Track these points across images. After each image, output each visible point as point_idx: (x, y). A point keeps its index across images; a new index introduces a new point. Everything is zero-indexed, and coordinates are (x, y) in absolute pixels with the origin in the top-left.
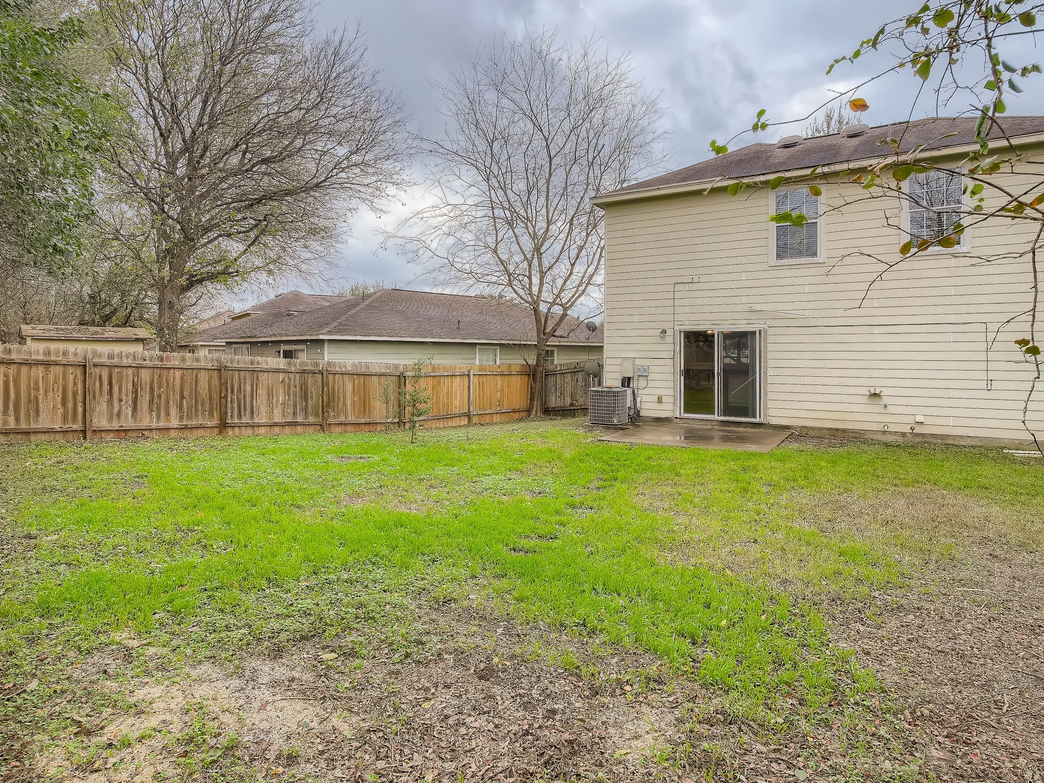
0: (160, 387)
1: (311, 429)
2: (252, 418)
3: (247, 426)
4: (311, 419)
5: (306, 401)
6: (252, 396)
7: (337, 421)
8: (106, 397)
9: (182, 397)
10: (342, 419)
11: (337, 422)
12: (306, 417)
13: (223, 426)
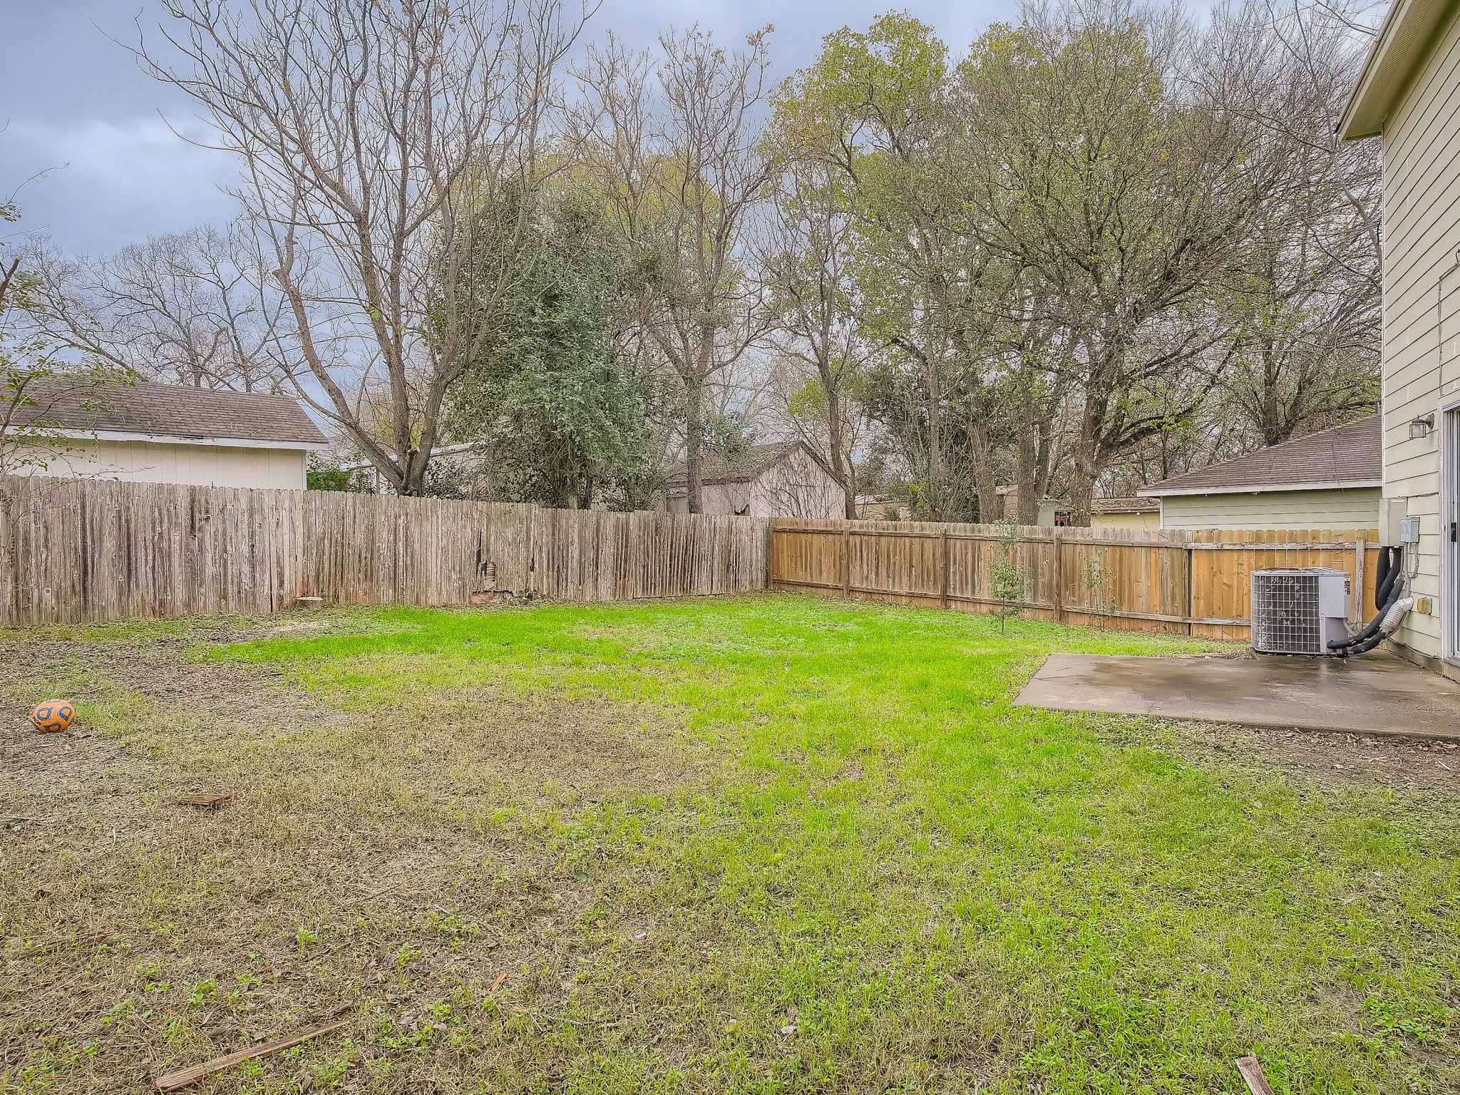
0: (895, 555)
1: (1042, 615)
2: (973, 592)
3: (967, 601)
4: (1041, 602)
5: (1036, 579)
6: (973, 570)
7: (1077, 608)
8: (859, 563)
9: (911, 566)
10: (1085, 606)
11: (1075, 611)
12: (1035, 598)
13: (946, 599)
